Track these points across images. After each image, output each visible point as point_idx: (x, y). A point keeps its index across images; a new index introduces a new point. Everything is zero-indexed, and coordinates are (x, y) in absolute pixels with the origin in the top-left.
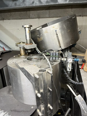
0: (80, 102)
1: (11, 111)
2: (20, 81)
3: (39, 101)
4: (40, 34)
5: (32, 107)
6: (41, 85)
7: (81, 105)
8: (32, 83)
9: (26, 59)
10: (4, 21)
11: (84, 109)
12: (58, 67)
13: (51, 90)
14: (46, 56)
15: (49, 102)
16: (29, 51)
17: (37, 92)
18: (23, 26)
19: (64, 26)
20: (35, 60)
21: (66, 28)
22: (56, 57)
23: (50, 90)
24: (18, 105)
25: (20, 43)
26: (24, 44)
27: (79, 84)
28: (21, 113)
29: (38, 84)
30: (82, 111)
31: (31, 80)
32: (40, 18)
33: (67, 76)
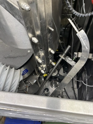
0: (82, 39)
1: (6, 58)
3: (36, 47)
5: (29, 51)
6: (36, 23)
7: (83, 41)
8: (20, 21)
11: (85, 45)
13: (53, 30)
15: (49, 45)
17: (30, 35)
23: (50, 30)
24: (12, 51)
27: (84, 16)
28: (17, 58)
29: (31, 23)
30: (82, 47)
31: (17, 17)
33: (70, 6)
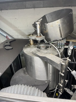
0: (75, 76)
5: (46, 82)
10: (2, 11)
20: (43, 48)
22: (62, 46)
24: (36, 81)
28: (40, 86)
32: (35, 8)
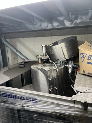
2: (39, 78)
4: (51, 50)
9: (42, 66)
10: (24, 38)
12: (63, 71)
14: (56, 64)
15: (55, 86)
16: (44, 61)
18: (41, 46)
19: (67, 45)
20: (48, 66)
21: (68, 46)
22: (61, 64)
25: (38, 55)
26: (42, 56)
32: (52, 36)
